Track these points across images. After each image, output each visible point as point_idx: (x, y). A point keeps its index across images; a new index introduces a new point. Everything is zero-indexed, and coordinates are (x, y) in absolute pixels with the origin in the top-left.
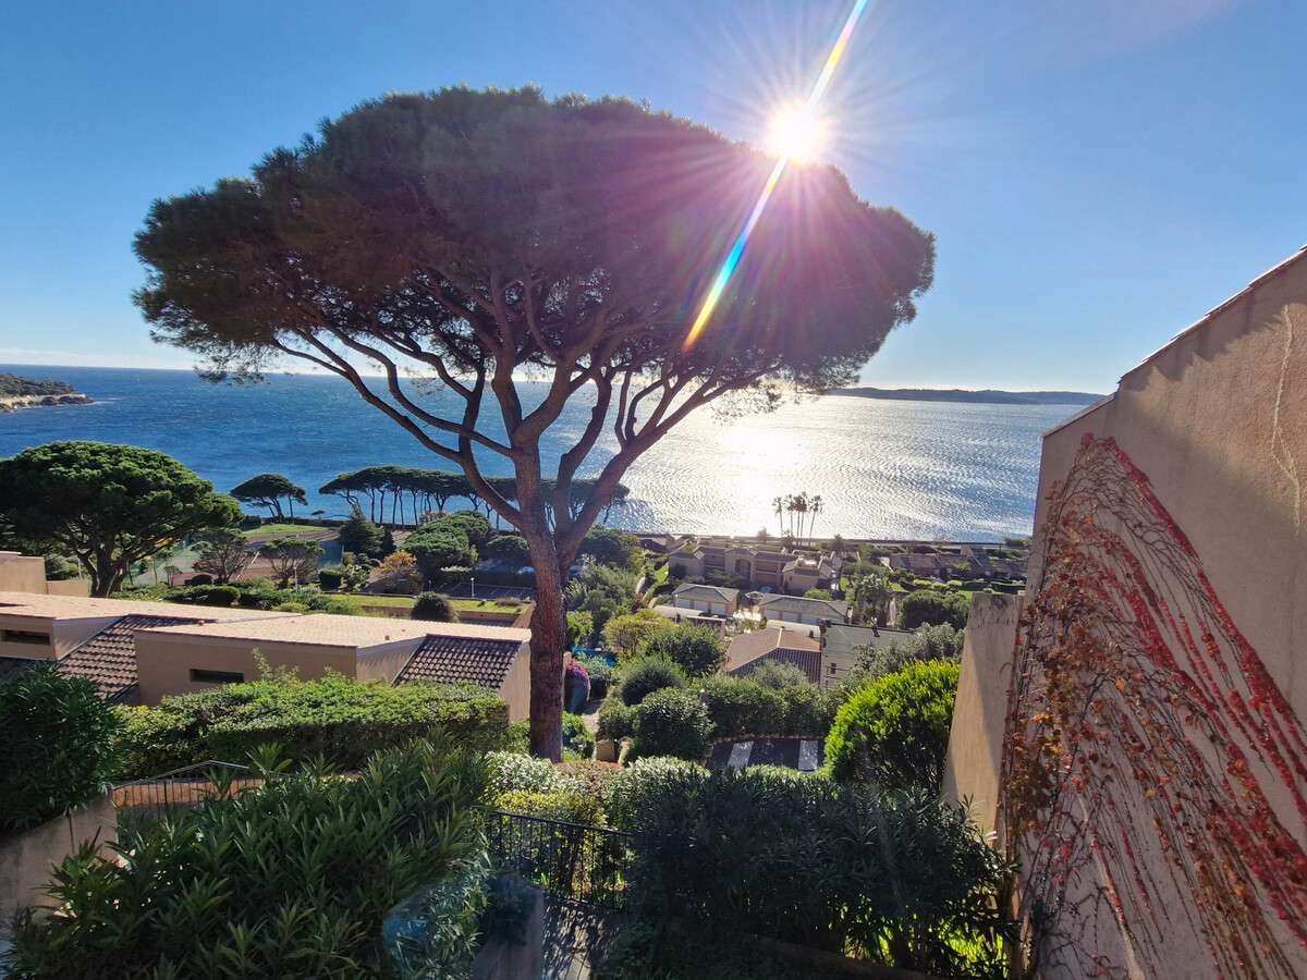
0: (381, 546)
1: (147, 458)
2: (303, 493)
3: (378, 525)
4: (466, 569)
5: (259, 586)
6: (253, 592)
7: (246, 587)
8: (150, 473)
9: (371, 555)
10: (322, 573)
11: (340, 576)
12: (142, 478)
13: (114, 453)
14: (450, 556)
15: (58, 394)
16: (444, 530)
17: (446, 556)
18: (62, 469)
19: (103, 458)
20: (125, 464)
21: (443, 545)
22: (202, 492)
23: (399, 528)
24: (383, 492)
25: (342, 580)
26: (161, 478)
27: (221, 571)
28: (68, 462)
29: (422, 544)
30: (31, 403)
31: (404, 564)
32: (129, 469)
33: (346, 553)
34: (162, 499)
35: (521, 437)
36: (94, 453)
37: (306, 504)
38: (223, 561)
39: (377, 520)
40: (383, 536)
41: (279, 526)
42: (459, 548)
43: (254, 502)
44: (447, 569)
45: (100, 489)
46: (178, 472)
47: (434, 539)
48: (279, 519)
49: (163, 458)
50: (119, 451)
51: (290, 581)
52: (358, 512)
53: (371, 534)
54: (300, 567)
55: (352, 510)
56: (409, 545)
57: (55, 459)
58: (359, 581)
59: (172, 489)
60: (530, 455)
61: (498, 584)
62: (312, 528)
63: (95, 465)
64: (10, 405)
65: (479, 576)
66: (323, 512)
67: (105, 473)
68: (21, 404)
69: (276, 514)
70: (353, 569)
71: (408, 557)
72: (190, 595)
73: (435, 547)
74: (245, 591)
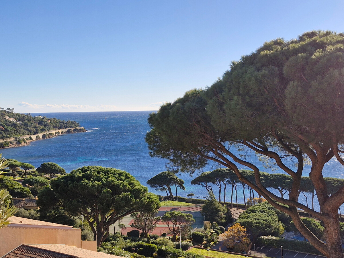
0: (225, 218)
1: (120, 175)
2: (182, 182)
3: (223, 204)
4: (277, 238)
5: (166, 245)
6: (163, 248)
7: (160, 245)
8: (121, 183)
9: (219, 223)
10: (193, 234)
11: (203, 236)
12: (118, 186)
13: (106, 172)
14: (266, 229)
15: (73, 127)
16: (262, 211)
17: (264, 229)
18: (86, 181)
19: (102, 175)
20: (111, 178)
21: (263, 222)
22: (143, 193)
23: (235, 206)
24: (226, 184)
25: (204, 239)
26: (126, 186)
27: (144, 229)
28: (88, 177)
29: (249, 220)
30: (62, 132)
31: (239, 232)
32: (112, 181)
33: (206, 222)
34: (126, 197)
35: (328, 207)
36: (99, 172)
37: (184, 189)
38: (145, 223)
39: (222, 201)
40: (226, 212)
41: (170, 202)
42: (272, 224)
43: (158, 187)
44: (265, 237)
45: (101, 191)
46: (133, 182)
47: (256, 217)
48: (170, 198)
49: (126, 174)
50: (108, 171)
51: (177, 237)
52: (212, 196)
53: (219, 211)
54: (182, 229)
55: (209, 195)
56: (242, 220)
57: (84, 176)
58: (213, 240)
59: (130, 191)
60: (333, 218)
61: (299, 250)
62: (187, 204)
63: (99, 179)
64: (54, 133)
65: (286, 244)
66: (193, 195)
67: (103, 183)
68: (58, 133)
69: (169, 195)
70: (209, 232)
71: (242, 229)
72: (135, 247)
73: (257, 223)
74: (160, 247)
